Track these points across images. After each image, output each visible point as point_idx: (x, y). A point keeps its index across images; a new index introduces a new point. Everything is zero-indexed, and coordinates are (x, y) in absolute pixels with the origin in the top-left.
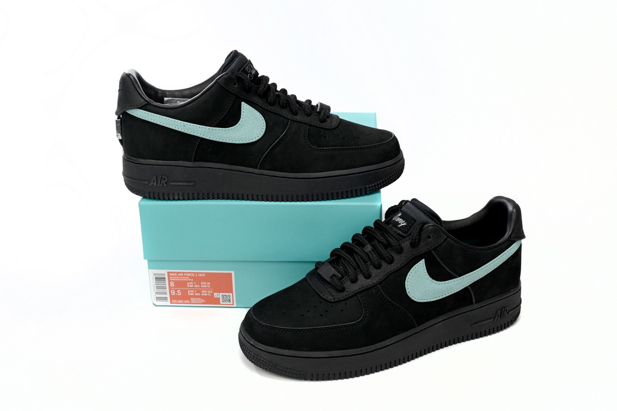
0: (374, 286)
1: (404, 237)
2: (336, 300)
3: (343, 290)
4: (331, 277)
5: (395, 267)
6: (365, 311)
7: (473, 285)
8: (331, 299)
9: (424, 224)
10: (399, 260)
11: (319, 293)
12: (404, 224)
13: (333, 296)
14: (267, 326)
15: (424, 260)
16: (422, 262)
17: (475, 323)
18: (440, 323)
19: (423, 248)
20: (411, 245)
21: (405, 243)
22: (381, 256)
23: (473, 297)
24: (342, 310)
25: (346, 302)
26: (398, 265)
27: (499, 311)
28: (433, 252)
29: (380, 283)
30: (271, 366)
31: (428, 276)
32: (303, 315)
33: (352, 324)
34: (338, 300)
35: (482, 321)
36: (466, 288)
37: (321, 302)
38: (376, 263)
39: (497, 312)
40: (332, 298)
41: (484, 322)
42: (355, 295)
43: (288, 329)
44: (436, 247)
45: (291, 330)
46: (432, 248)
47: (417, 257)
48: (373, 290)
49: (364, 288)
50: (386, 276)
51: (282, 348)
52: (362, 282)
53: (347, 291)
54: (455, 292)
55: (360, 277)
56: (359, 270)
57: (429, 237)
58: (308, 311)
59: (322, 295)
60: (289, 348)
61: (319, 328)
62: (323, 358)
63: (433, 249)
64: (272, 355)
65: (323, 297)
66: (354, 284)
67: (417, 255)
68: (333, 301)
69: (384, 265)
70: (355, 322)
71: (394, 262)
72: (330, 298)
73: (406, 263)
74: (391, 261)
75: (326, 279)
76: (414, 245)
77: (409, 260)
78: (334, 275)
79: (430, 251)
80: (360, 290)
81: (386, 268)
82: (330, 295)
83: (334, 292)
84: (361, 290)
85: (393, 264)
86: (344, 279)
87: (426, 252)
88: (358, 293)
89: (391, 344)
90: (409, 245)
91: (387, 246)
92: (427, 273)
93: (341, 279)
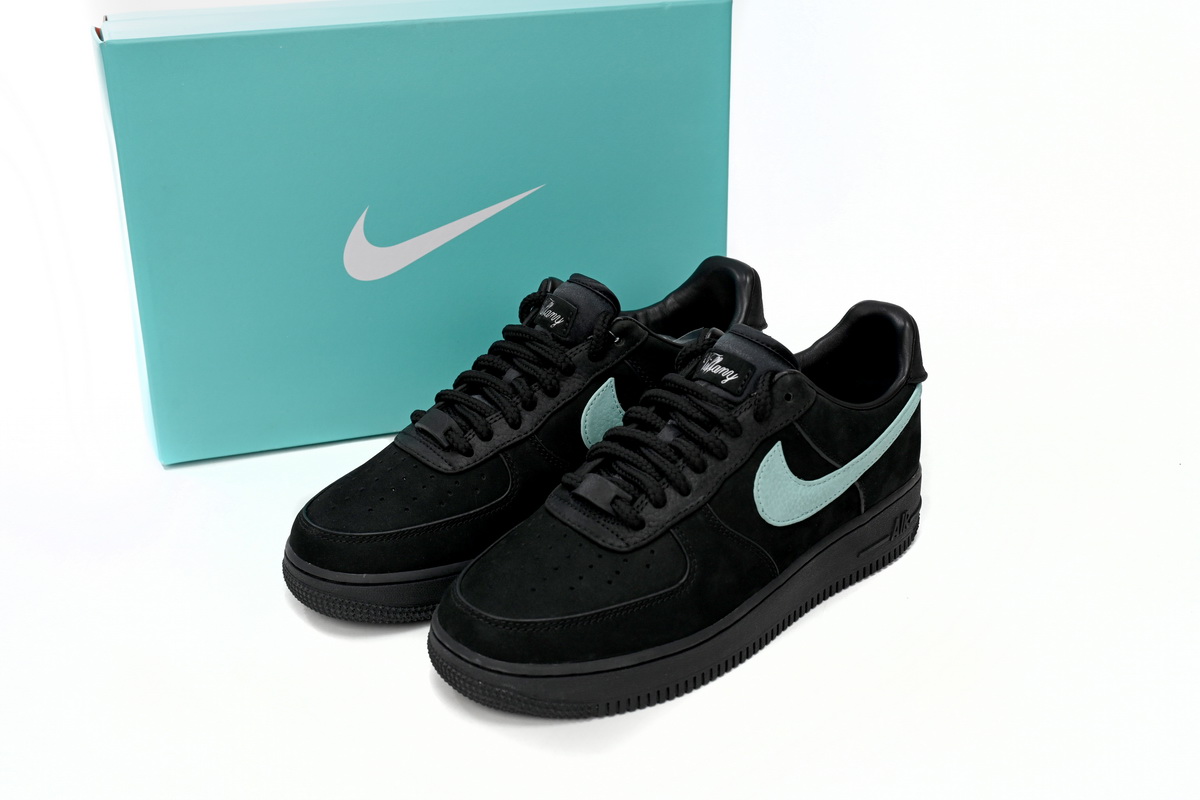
0: (700, 509)
1: (736, 404)
2: (632, 547)
3: (640, 525)
4: (613, 502)
5: (733, 466)
6: (691, 560)
7: (865, 478)
8: (620, 547)
9: (774, 372)
10: (737, 449)
11: (592, 537)
12: (732, 378)
13: (622, 539)
14: (508, 622)
15: (779, 443)
16: (778, 447)
17: (863, 551)
18: (813, 561)
19: (779, 420)
20: (755, 417)
21: (744, 415)
22: (703, 446)
23: (863, 501)
24: (648, 566)
25: (651, 548)
26: (738, 461)
27: (898, 520)
28: (797, 426)
29: (709, 502)
30: (525, 702)
31: (790, 474)
32: (572, 588)
33: (672, 591)
34: (637, 545)
35: (874, 544)
36: (853, 486)
37: (600, 556)
38: (697, 460)
39: (895, 522)
40: (623, 544)
41: (877, 545)
42: (667, 531)
43: (551, 622)
44: (802, 416)
45: (558, 622)
46: (796, 418)
47: (768, 438)
48: (699, 517)
49: (683, 515)
50: (719, 485)
51: (545, 663)
52: (677, 503)
53: (650, 526)
54: (837, 496)
55: (671, 494)
56: (664, 480)
57: (788, 397)
58: (581, 578)
59: (600, 542)
60: (560, 660)
61: (611, 610)
62: (628, 667)
63: (796, 421)
64: (527, 680)
65: (603, 544)
66: (661, 510)
67: (769, 434)
68: (626, 549)
69: (710, 462)
70: (677, 585)
71: (729, 455)
72: (618, 544)
73: (750, 453)
74: (721, 455)
75: (603, 506)
76: (760, 416)
77: (754, 447)
78: (617, 497)
79: (792, 424)
80: (675, 520)
81: (716, 469)
82: (614, 538)
83: (623, 532)
84: (678, 519)
85: (727, 459)
86: (638, 502)
87: (785, 428)
88: (673, 527)
89: (743, 617)
90: (752, 418)
91: (711, 422)
92: (787, 469)
93: (632, 503)
